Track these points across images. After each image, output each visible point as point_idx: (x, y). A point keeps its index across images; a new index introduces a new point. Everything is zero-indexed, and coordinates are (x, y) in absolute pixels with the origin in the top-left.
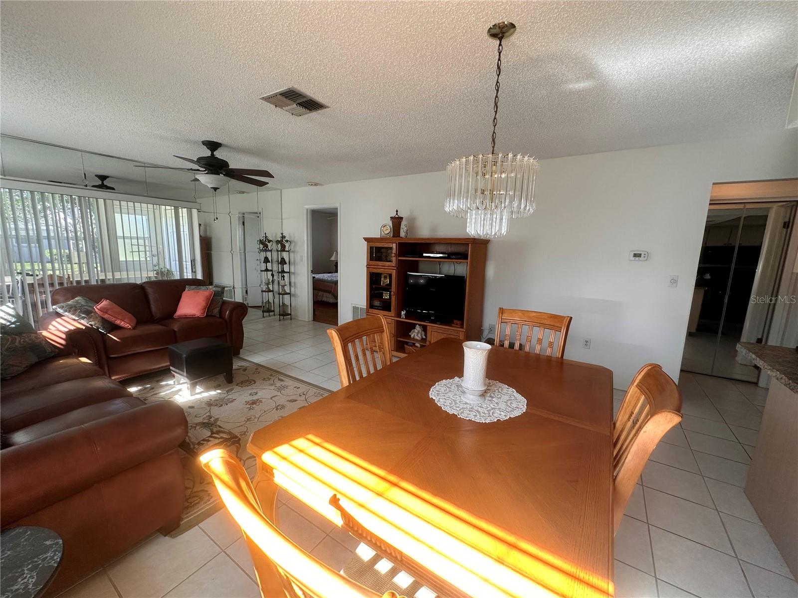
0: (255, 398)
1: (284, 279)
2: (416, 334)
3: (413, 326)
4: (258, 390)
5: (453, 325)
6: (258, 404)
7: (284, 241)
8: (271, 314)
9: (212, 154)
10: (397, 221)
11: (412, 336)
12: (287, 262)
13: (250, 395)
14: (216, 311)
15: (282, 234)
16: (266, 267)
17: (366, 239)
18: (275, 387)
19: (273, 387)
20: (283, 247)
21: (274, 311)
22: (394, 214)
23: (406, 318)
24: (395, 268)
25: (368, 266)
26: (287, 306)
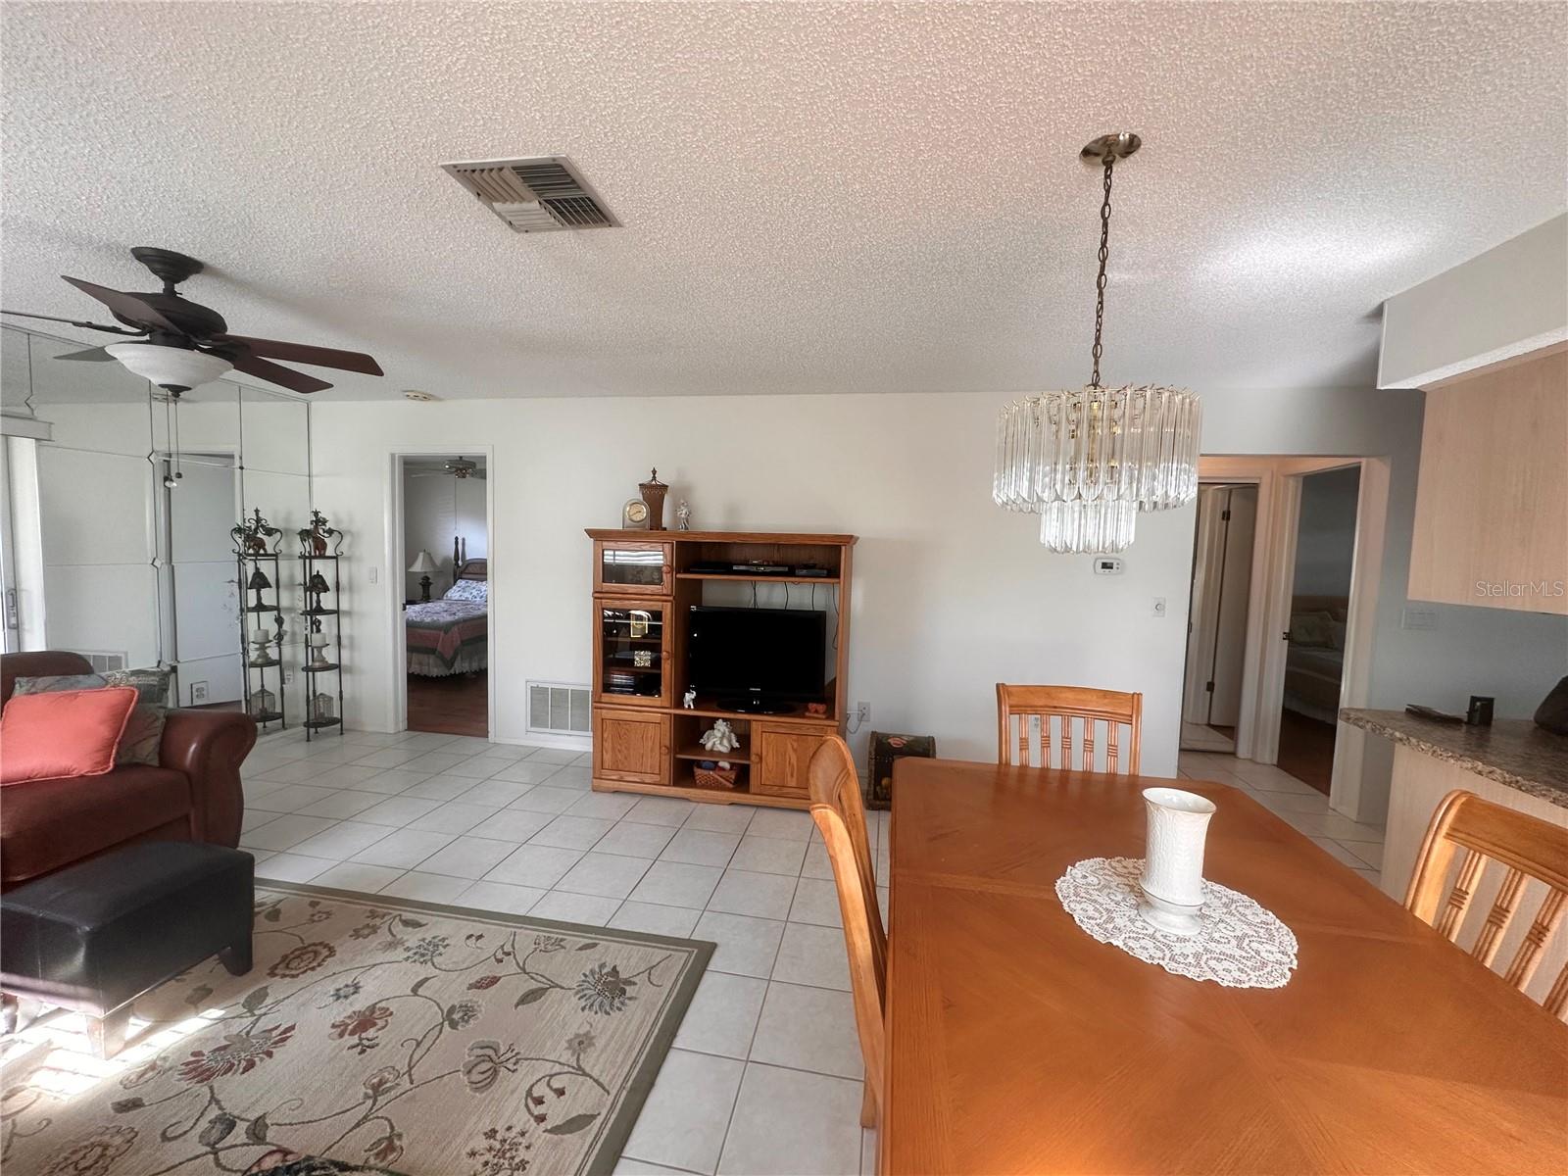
0: (360, 1003)
1: (318, 631)
2: (719, 739)
3: (711, 724)
4: (355, 973)
5: (807, 714)
6: (380, 1023)
7: (321, 531)
9: (170, 292)
10: (654, 494)
11: (709, 746)
12: (332, 585)
13: (338, 996)
14: (148, 749)
15: (315, 513)
16: (259, 599)
17: (591, 533)
18: (408, 949)
19: (399, 954)
20: (320, 546)
21: (283, 716)
22: (647, 479)
23: (696, 709)
24: (671, 598)
25: (597, 595)
26: (331, 699)
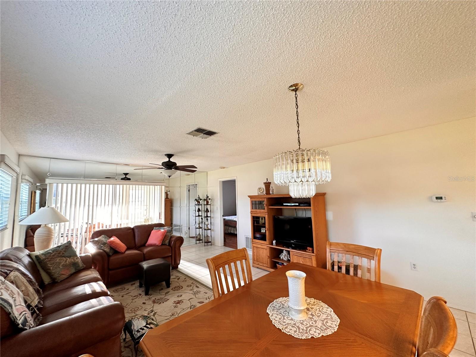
0: (180, 299)
1: (208, 221)
2: (284, 256)
3: (282, 251)
4: (183, 293)
5: (307, 251)
6: (180, 303)
7: (208, 199)
8: (201, 241)
9: (169, 160)
10: (268, 185)
11: (281, 258)
12: (209, 211)
13: (178, 296)
14: (167, 242)
15: (207, 195)
16: (199, 214)
17: (249, 196)
18: (193, 292)
19: (192, 292)
20: (208, 202)
21: (202, 240)
22: (265, 181)
23: (276, 245)
24: (267, 213)
25: (251, 213)
26: (209, 237)
